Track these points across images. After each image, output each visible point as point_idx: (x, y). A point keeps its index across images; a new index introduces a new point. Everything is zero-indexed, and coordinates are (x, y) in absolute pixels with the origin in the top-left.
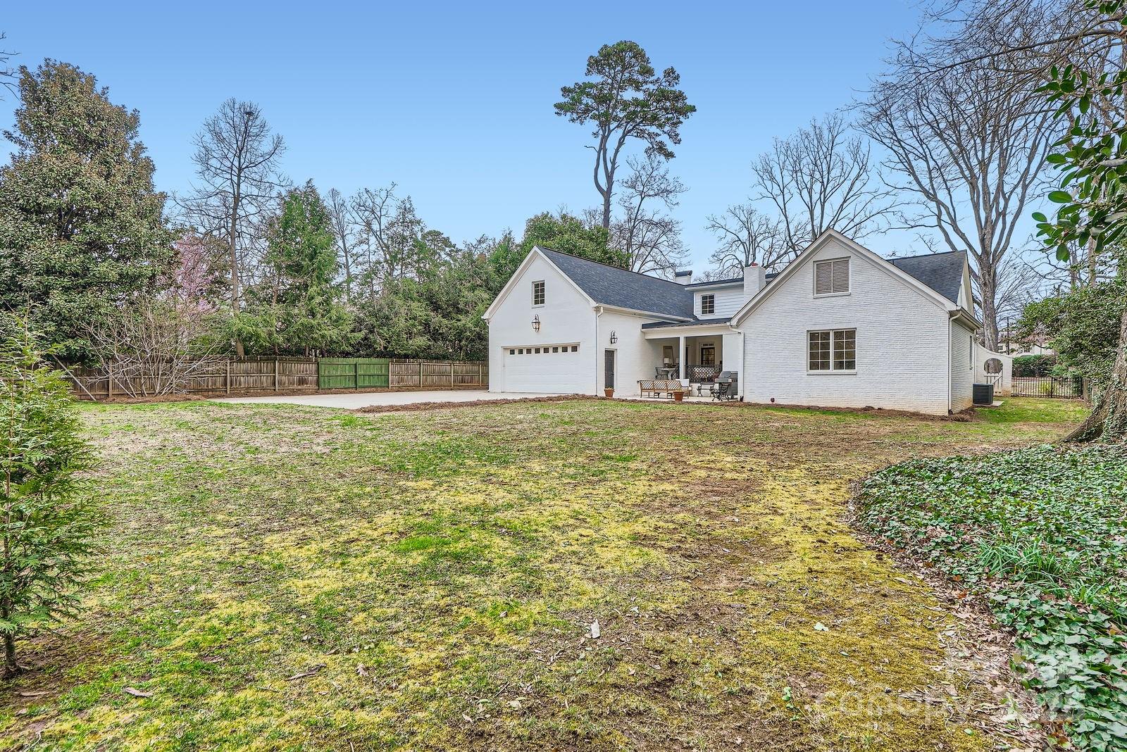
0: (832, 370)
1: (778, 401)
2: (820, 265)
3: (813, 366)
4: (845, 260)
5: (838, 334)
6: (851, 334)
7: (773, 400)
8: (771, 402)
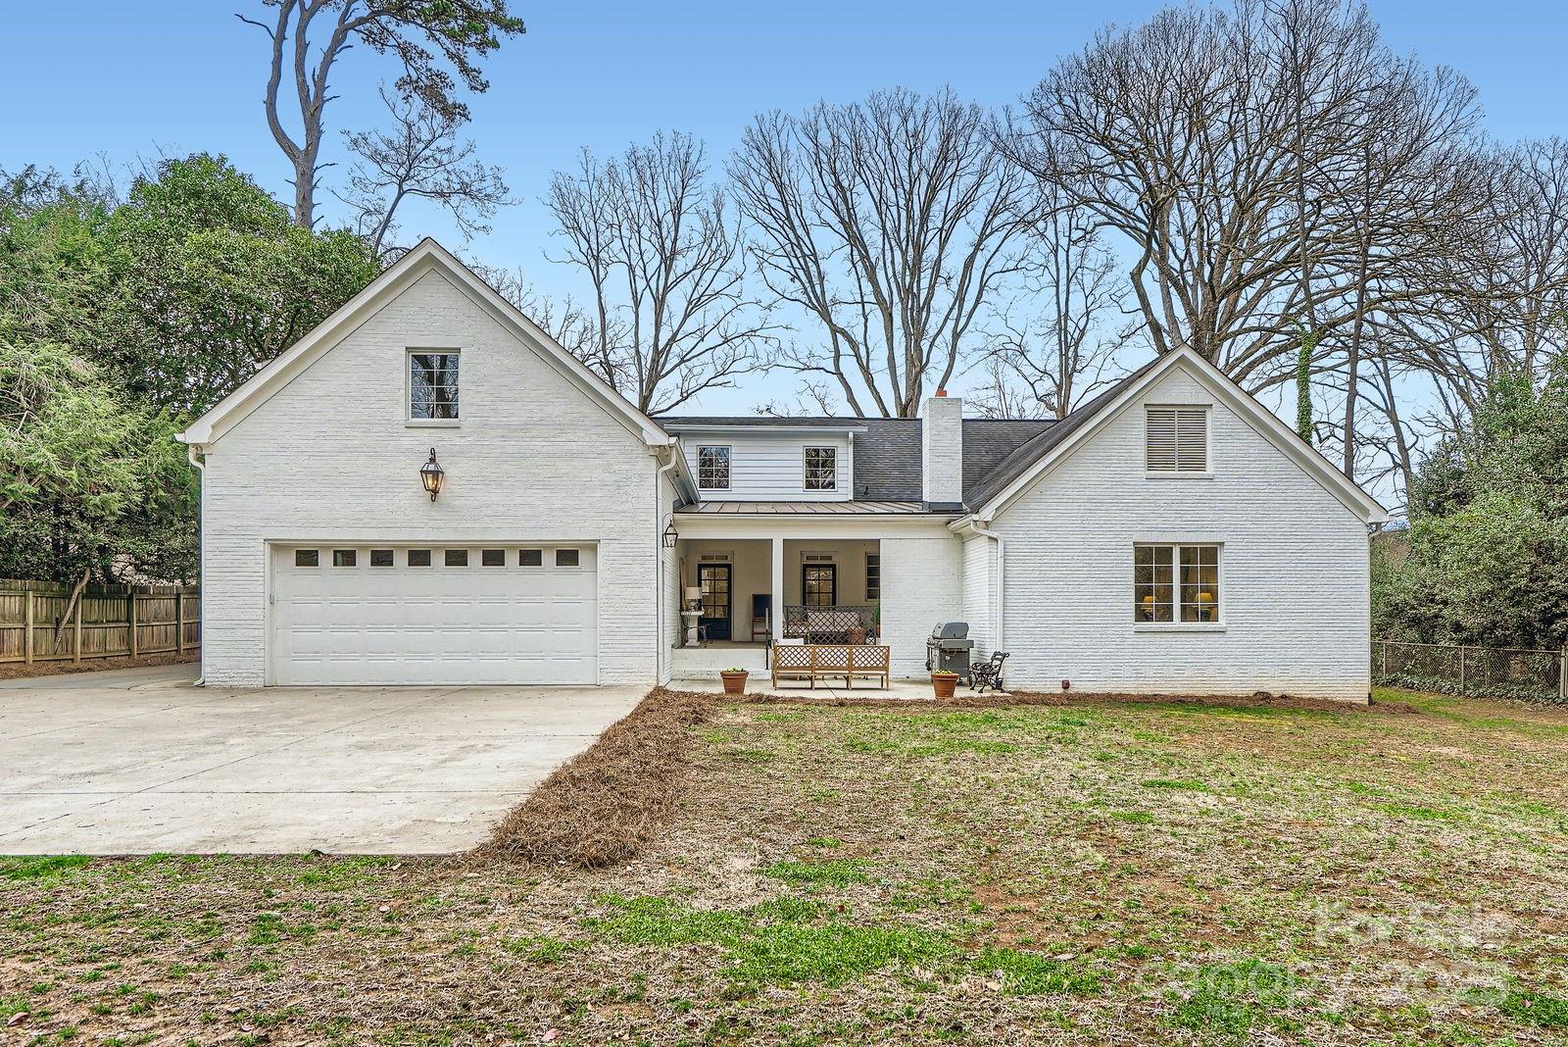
0: (1177, 622)
1: (1079, 687)
2: (1154, 412)
3: (1142, 615)
4: (1200, 411)
5: (1187, 553)
6: (1210, 553)
7: (1066, 685)
8: (1060, 691)
